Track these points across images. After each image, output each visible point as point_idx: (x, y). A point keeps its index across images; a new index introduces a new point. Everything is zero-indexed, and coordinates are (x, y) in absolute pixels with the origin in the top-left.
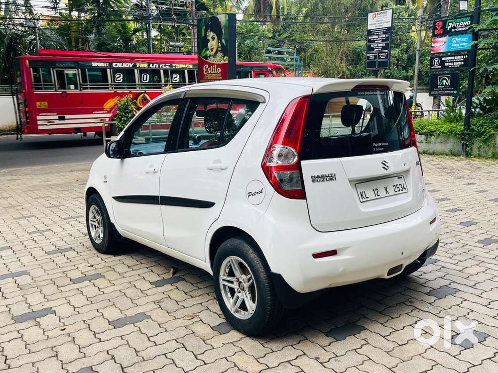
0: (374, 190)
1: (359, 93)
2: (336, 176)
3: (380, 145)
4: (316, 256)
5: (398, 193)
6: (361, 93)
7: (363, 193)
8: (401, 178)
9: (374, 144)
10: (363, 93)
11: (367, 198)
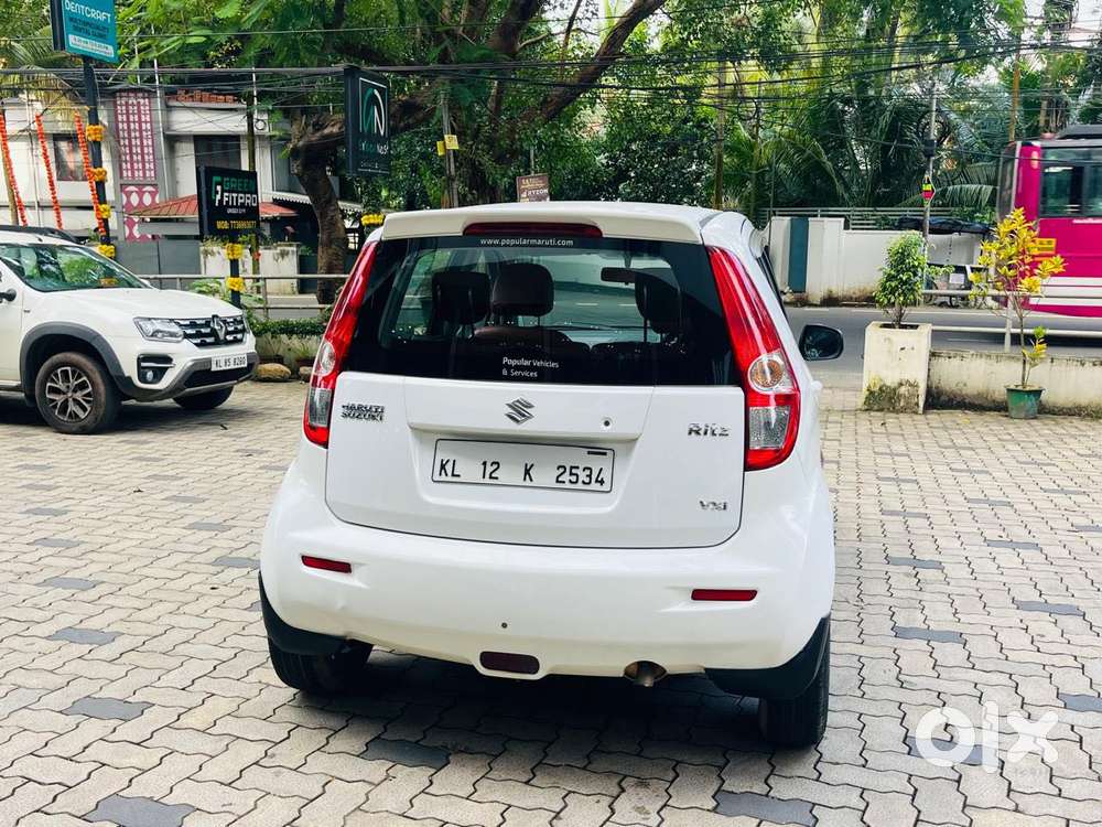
0: (485, 463)
1: (483, 242)
2: (385, 414)
3: (527, 363)
4: (309, 561)
5: (568, 485)
6: (490, 242)
7: (451, 463)
8: (605, 454)
9: (505, 360)
10: (496, 242)
11: (453, 475)
